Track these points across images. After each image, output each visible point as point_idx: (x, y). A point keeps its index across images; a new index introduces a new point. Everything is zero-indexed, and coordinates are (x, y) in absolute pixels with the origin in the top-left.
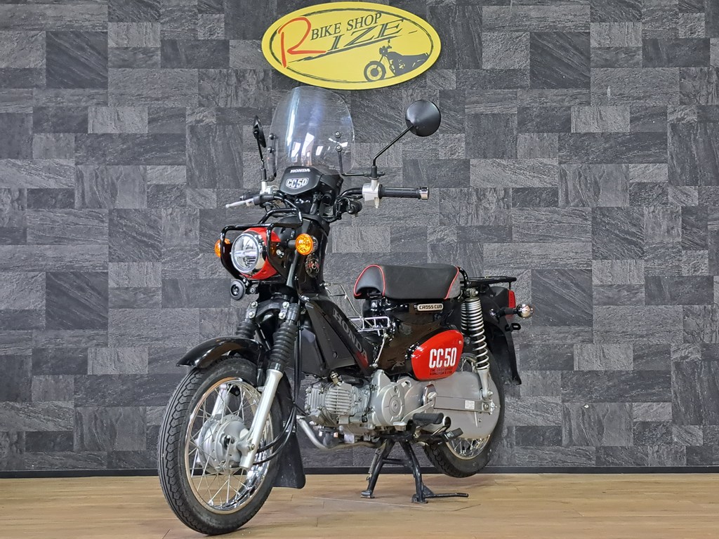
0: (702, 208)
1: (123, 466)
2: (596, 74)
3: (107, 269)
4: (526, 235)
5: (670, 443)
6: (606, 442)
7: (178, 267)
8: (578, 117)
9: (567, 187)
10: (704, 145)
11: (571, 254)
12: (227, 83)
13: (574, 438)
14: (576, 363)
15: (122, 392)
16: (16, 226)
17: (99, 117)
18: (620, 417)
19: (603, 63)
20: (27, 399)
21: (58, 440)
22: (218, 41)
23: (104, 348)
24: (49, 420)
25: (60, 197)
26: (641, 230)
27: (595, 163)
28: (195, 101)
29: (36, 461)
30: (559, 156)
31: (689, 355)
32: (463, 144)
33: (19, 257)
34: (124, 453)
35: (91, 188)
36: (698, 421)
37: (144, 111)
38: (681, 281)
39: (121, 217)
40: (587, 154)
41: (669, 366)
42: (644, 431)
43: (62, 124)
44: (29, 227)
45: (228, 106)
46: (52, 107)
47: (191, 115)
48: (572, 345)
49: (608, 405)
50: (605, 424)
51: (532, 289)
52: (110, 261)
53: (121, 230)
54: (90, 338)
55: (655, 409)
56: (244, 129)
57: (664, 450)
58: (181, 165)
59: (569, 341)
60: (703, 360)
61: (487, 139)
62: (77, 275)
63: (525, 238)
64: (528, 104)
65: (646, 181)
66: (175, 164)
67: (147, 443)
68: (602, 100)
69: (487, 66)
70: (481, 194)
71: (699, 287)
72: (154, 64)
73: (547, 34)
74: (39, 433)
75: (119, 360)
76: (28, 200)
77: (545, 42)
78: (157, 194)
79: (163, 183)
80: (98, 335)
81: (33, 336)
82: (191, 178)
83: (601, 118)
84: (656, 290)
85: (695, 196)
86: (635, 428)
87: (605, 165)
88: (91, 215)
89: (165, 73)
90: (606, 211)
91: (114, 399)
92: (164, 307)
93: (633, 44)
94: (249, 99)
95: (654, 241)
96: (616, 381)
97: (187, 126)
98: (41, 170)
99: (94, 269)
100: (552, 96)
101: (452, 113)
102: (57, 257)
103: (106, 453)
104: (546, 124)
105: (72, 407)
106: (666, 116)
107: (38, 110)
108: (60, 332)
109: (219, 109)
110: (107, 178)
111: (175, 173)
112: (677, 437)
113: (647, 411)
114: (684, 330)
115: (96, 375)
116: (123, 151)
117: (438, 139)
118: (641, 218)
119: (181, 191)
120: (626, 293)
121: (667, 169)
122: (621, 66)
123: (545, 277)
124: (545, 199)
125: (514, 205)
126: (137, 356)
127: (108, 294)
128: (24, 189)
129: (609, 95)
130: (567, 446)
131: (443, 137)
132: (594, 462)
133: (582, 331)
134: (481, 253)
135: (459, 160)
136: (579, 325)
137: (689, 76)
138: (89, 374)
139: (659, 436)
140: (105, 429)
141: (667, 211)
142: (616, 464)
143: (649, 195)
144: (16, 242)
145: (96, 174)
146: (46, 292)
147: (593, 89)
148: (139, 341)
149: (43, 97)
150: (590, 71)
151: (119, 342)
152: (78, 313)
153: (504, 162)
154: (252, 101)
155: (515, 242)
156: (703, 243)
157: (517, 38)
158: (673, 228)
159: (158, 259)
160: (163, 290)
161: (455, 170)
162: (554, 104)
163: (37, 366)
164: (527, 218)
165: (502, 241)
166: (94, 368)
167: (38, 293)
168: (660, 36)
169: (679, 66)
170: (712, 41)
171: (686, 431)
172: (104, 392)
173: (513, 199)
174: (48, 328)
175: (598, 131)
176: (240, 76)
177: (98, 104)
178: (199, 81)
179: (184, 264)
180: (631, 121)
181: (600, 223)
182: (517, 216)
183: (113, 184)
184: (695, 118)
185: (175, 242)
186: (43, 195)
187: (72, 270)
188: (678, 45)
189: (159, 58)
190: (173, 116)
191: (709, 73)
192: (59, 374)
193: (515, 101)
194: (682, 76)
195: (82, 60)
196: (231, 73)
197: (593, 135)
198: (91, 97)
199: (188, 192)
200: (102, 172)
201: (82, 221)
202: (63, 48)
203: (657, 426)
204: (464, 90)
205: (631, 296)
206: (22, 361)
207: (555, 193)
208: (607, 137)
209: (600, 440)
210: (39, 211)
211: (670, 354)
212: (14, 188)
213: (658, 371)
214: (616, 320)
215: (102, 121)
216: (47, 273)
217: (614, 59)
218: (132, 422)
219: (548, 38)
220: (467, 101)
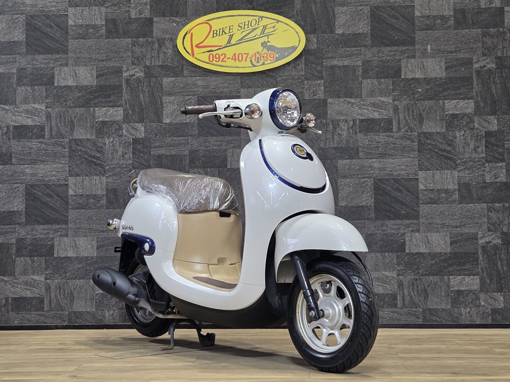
0: (500, 131)
1: (80, 322)
2: (419, 35)
3: (68, 181)
4: (369, 153)
5: (479, 306)
6: (430, 305)
7: (117, 180)
8: (407, 67)
9: (399, 118)
10: (501, 85)
11: (403, 167)
12: (151, 48)
13: (406, 302)
14: (407, 247)
15: (79, 269)
16: (4, 152)
17: (63, 74)
18: (440, 287)
19: (424, 27)
20: (12, 274)
21: (34, 303)
22: (146, 18)
23: (65, 238)
24: (27, 289)
25: (35, 131)
26: (454, 148)
27: (420, 100)
28: (130, 61)
29: (18, 318)
30: (393, 95)
31: (492, 240)
32: (322, 88)
33: (7, 174)
34: (81, 313)
35: (57, 125)
36: (500, 290)
37: (93, 69)
38: (485, 186)
39: (78, 145)
40: (414, 94)
41: (477, 249)
42: (458, 297)
43: (37, 80)
44: (13, 152)
45: (153, 64)
46: (30, 68)
47: (126, 71)
48: (404, 234)
49: (431, 278)
50: (429, 292)
51: (374, 193)
52: (70, 176)
53: (77, 154)
54: (56, 231)
55: (467, 281)
56: (164, 80)
57: (474, 311)
58: (119, 107)
59: (402, 231)
60: (502, 244)
61: (340, 83)
62: (47, 186)
63: (369, 156)
64: (369, 58)
65: (457, 112)
66: (114, 107)
67: (96, 306)
68: (424, 54)
69: (339, 31)
70: (336, 124)
71: (499, 190)
72: (101, 36)
73: (383, 7)
74: (20, 298)
75: (76, 246)
76: (13, 134)
77: (381, 13)
78: (103, 128)
79: (107, 120)
80: (61, 228)
81: (17, 229)
82: (126, 116)
83: (424, 67)
84: (466, 193)
85: (495, 123)
86: (452, 295)
87: (426, 102)
88: (56, 144)
89: (108, 42)
90: (429, 135)
91: (73, 274)
92: (107, 208)
93: (446, 13)
94: (167, 59)
95: (464, 157)
96: (437, 260)
97: (123, 80)
98: (22, 112)
99: (59, 182)
100: (387, 52)
101: (314, 66)
102: (33, 174)
103: (67, 313)
104: (383, 72)
105: (43, 280)
106: (472, 64)
107: (20, 70)
108: (35, 226)
109: (146, 67)
110: (68, 117)
111: (115, 113)
112: (484, 301)
113: (461, 282)
114: (488, 222)
115: (60, 257)
116: (79, 97)
117: (303, 84)
118: (455, 140)
119: (120, 125)
120: (444, 195)
121: (473, 104)
122: (437, 29)
123: (384, 184)
124: (383, 127)
125: (360, 132)
126: (89, 244)
127: (68, 200)
128: (10, 126)
129: (429, 50)
130: (401, 308)
131: (307, 83)
132: (421, 320)
133: (412, 223)
134: (336, 167)
135: (319, 100)
136: (409, 219)
137: (489, 35)
138: (55, 256)
139: (470, 301)
140: (66, 295)
141: (473, 134)
142: (438, 322)
143: (460, 123)
144: (4, 163)
145: (60, 114)
146: (26, 198)
147: (417, 47)
148: (90, 233)
149: (23, 61)
150: (415, 33)
151: (76, 234)
152: (48, 213)
153: (352, 100)
154: (170, 60)
155: (361, 158)
156: (501, 157)
157: (361, 10)
158: (478, 147)
159: (103, 174)
160: (107, 196)
161: (317, 107)
162: (389, 58)
163: (19, 250)
164: (369, 141)
165: (351, 157)
166: (59, 252)
167: (20, 199)
168: (466, 6)
169: (482, 28)
170: (506, 9)
171: (490, 297)
172: (65, 269)
173: (360, 127)
174: (27, 224)
175: (422, 76)
176: (161, 42)
177: (61, 65)
178: (132, 47)
179: (121, 177)
180: (446, 69)
181: (424, 144)
182: (363, 140)
183: (72, 121)
184: (494, 66)
185: (115, 162)
186: (23, 130)
187: (43, 183)
188: (480, 12)
189: (104, 31)
190: (113, 72)
191: (504, 33)
192: (34, 256)
193: (360, 56)
194: (484, 35)
195: (51, 34)
196: (154, 41)
197: (418, 79)
198: (56, 60)
199: (124, 126)
200: (64, 112)
201: (50, 148)
202: (37, 26)
203: (469, 294)
204: (322, 49)
205: (448, 197)
206: (9, 247)
207: (390, 122)
208: (428, 81)
209: (426, 304)
210: (20, 141)
211: (477, 240)
212: (3, 125)
213: (469, 253)
214: (437, 215)
215: (65, 77)
216: (26, 185)
217: (432, 24)
218: (86, 290)
219: (383, 10)
220: (325, 56)
